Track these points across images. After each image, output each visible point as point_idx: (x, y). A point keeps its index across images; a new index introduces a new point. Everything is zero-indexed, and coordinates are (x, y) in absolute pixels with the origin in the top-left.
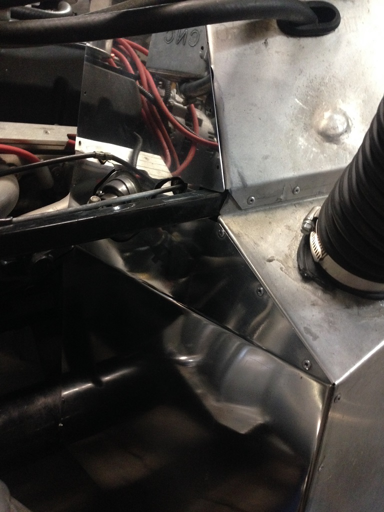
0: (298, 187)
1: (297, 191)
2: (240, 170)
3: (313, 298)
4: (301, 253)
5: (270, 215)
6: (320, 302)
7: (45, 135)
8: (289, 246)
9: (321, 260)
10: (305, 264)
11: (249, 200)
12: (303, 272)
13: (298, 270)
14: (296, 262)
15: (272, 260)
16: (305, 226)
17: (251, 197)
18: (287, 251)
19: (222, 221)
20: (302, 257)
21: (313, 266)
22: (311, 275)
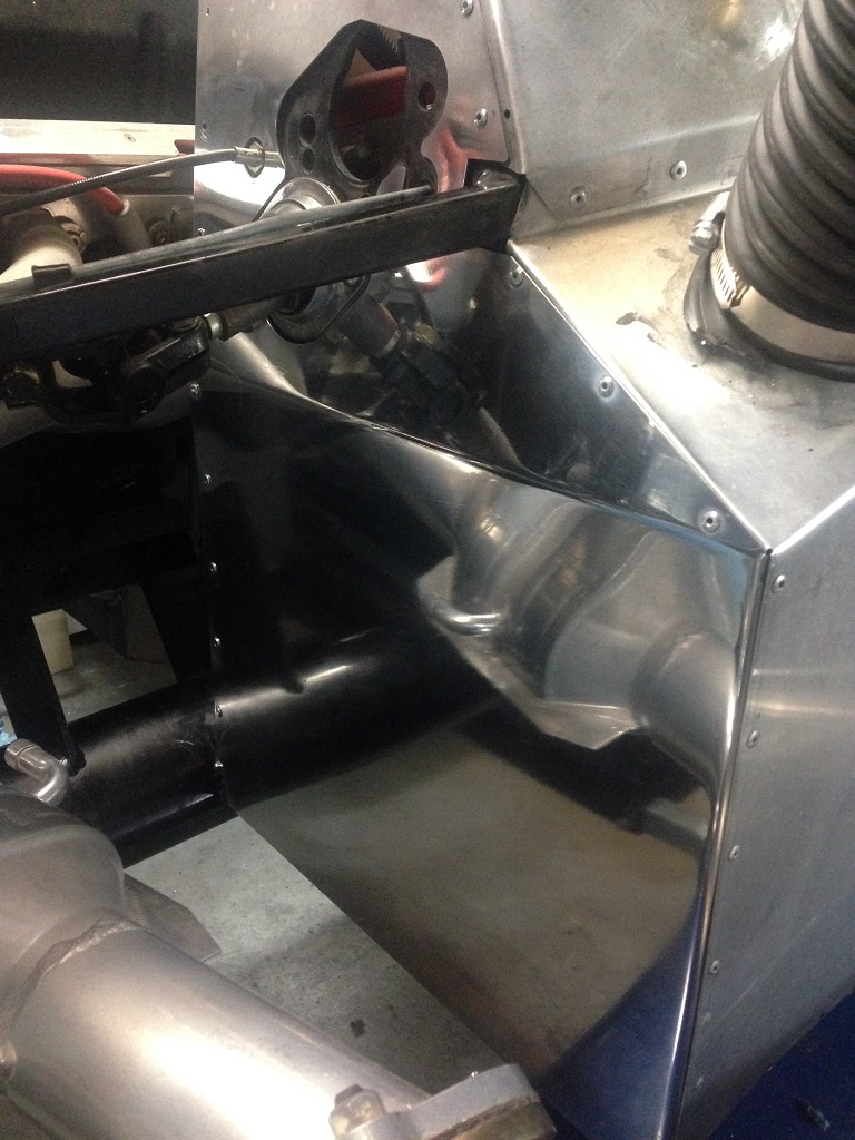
0: (682, 164)
1: (680, 171)
4: (692, 298)
7: (129, 143)
8: (666, 291)
9: (736, 302)
10: (700, 319)
11: (573, 198)
12: (697, 337)
13: (688, 336)
14: (682, 320)
15: (627, 319)
16: (697, 234)
17: (577, 189)
18: (661, 301)
19: (516, 249)
20: (692, 305)
21: (721, 322)
22: (714, 342)
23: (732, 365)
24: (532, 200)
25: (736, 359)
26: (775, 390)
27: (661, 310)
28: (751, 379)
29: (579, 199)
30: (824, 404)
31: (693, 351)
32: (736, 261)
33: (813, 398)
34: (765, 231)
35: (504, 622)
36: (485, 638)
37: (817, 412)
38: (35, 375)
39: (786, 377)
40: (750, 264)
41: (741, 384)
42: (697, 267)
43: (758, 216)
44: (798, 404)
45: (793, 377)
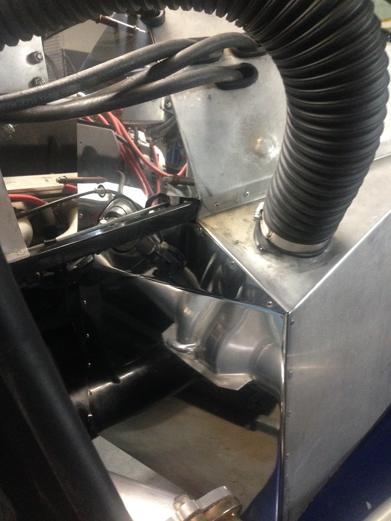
0: (248, 192)
1: (247, 194)
2: (206, 185)
3: (268, 263)
4: (256, 235)
5: (231, 214)
6: (273, 265)
7: (47, 183)
8: (247, 232)
9: (269, 236)
10: (259, 241)
11: (216, 205)
12: (259, 247)
13: (256, 247)
14: (253, 242)
15: (237, 243)
16: (256, 216)
17: (216, 203)
18: (246, 236)
20: (256, 237)
21: (265, 242)
22: (264, 248)
23: (270, 255)
24: (203, 207)
25: (272, 253)
26: (284, 262)
27: (246, 239)
28: (277, 259)
29: (217, 205)
30: (299, 265)
31: (258, 251)
32: (268, 224)
33: (296, 264)
34: (275, 217)
35: (198, 347)
36: (191, 354)
37: (297, 268)
39: (287, 258)
40: (272, 226)
41: (274, 260)
42: (256, 225)
43: (273, 213)
44: (291, 266)
45: (289, 257)
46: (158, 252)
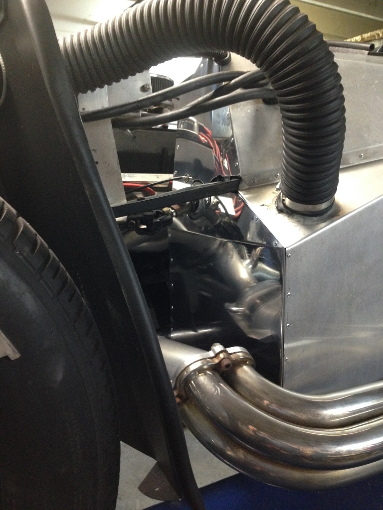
1: (278, 175)
7: (158, 179)
9: (284, 200)
10: (278, 204)
12: (277, 208)
13: (275, 209)
14: (274, 205)
15: (263, 205)
16: (277, 187)
17: (253, 180)
19: (240, 192)
20: (277, 202)
21: (281, 204)
22: (281, 209)
23: (284, 214)
24: (243, 182)
25: (286, 213)
26: (293, 219)
27: (270, 203)
28: (288, 217)
29: (254, 182)
31: (277, 211)
33: (302, 220)
37: (302, 223)
38: (134, 222)
39: (296, 216)
41: (286, 218)
44: (298, 221)
45: (298, 215)
46: (222, 224)
